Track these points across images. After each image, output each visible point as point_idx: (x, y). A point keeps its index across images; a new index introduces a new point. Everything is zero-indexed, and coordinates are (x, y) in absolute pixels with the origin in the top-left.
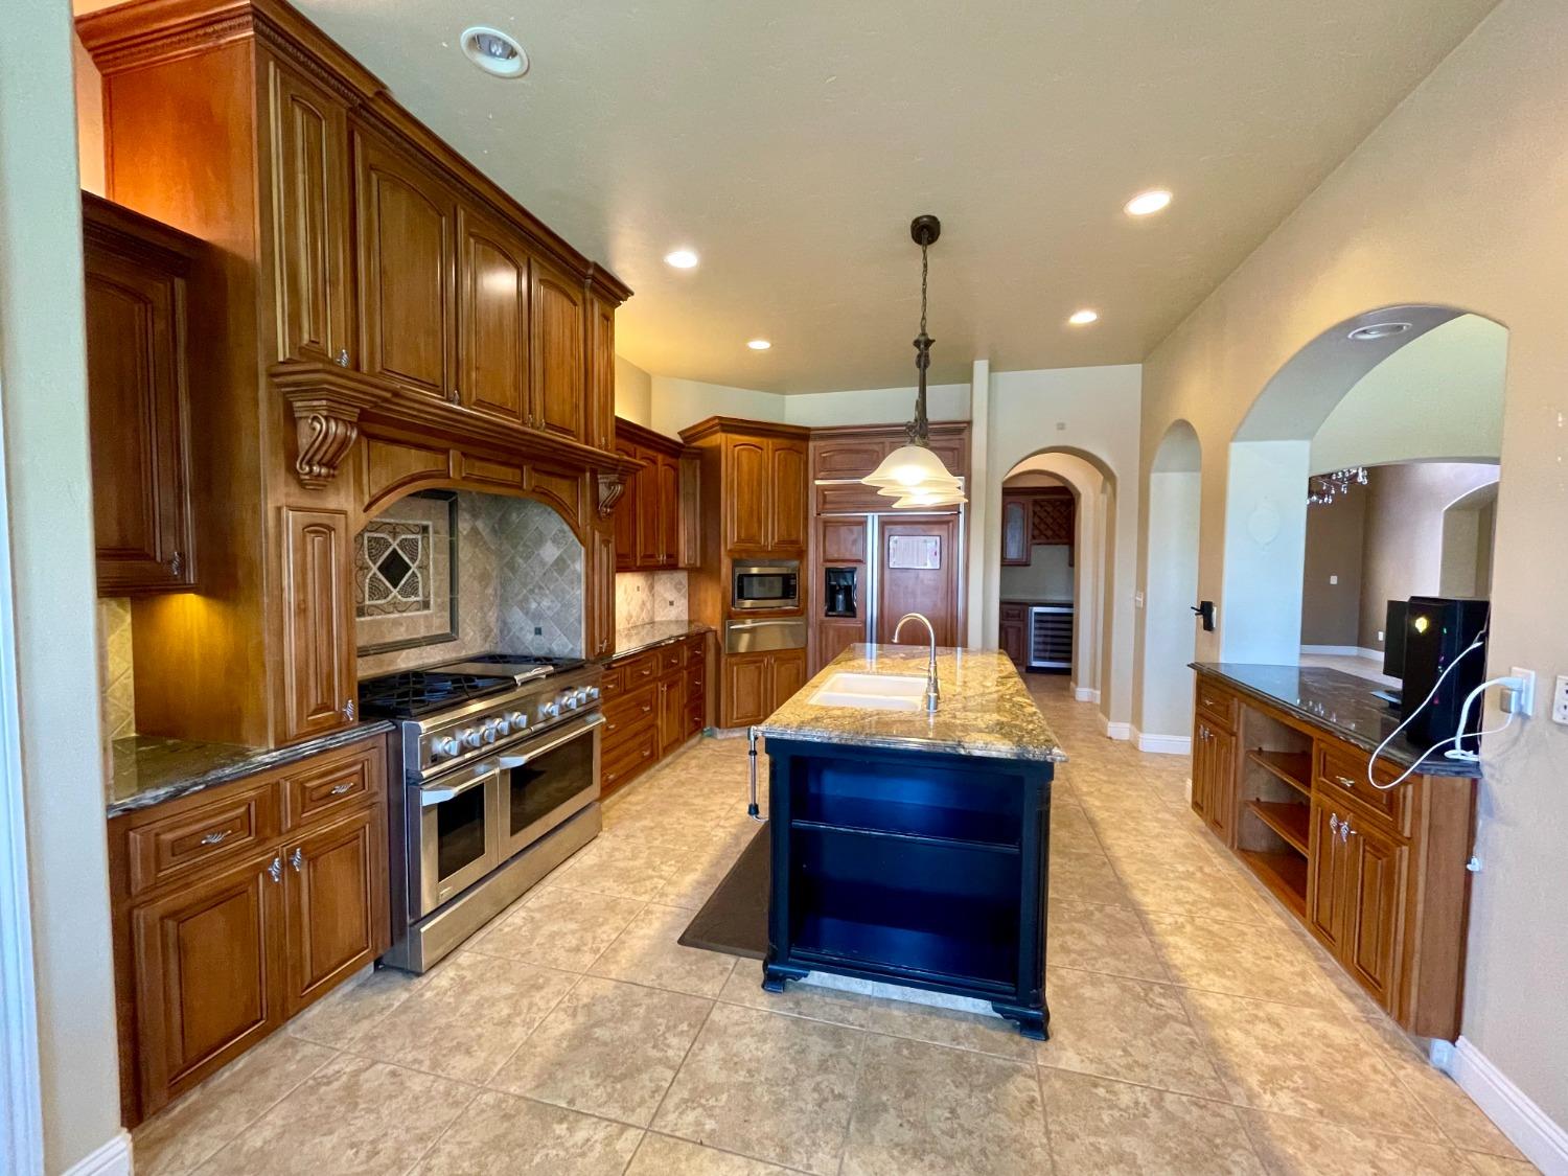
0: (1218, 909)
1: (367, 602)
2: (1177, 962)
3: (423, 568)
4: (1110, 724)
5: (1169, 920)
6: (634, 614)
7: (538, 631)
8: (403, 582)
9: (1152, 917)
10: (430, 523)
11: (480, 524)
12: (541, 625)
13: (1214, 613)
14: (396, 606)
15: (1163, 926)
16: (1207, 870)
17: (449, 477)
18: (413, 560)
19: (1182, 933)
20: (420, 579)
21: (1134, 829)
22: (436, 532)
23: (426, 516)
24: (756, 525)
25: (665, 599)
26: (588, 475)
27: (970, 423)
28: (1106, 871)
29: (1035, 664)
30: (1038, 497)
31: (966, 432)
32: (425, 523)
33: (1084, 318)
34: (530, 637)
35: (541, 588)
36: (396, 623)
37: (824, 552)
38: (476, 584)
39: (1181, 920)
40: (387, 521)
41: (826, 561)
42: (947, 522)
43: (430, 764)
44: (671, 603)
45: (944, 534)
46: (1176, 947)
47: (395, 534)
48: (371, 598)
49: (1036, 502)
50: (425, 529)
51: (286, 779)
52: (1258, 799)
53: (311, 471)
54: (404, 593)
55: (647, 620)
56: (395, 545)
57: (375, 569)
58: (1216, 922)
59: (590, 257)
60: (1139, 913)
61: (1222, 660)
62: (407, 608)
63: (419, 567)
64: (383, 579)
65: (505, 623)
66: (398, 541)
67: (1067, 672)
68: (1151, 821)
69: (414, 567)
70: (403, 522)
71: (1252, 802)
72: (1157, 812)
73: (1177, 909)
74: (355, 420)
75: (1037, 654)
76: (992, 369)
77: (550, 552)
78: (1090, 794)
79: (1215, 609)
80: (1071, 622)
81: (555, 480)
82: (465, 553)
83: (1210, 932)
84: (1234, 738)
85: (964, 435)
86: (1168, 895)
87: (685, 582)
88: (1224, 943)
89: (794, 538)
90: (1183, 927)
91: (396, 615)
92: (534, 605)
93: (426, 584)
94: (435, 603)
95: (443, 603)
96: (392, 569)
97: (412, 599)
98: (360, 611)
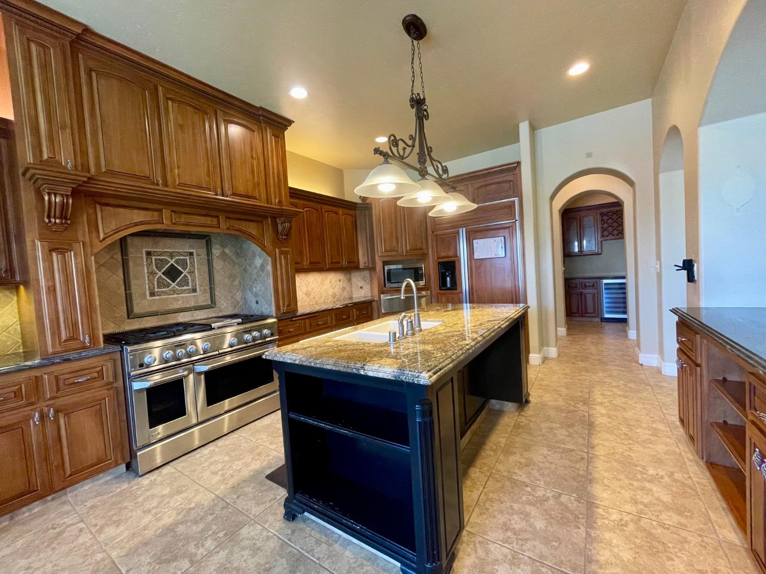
0: (671, 513)
1: (156, 290)
2: (602, 559)
4: (641, 355)
5: (615, 516)
6: (338, 294)
7: (257, 302)
8: (178, 280)
9: (600, 511)
10: (194, 251)
11: (227, 251)
12: (258, 299)
13: (695, 268)
14: (174, 291)
15: (606, 522)
16: (678, 476)
17: (163, 223)
18: (185, 269)
19: (622, 530)
20: (189, 278)
21: (625, 434)
22: (198, 255)
23: (190, 247)
24: (395, 242)
25: (358, 286)
26: (269, 219)
27: (519, 163)
28: (581, 466)
29: (607, 316)
30: (605, 210)
31: (517, 169)
32: (191, 251)
33: (579, 69)
34: (254, 305)
35: (256, 280)
36: (176, 300)
37: (437, 253)
38: (226, 280)
39: (627, 518)
40: (166, 250)
41: (439, 258)
42: (508, 228)
43: (138, 368)
44: (361, 288)
45: (507, 235)
46: (609, 544)
47: (171, 257)
48: (159, 287)
49: (602, 214)
50: (191, 254)
51: (45, 374)
52: (725, 422)
53: (50, 221)
54: (179, 284)
55: (347, 297)
56: (172, 262)
57: (160, 274)
58: (662, 525)
59: (258, 105)
60: (591, 505)
61: (703, 304)
62: (182, 292)
63: (189, 273)
64: (166, 278)
65: (245, 299)
66: (174, 260)
67: (624, 321)
68: (644, 428)
69: (185, 273)
70: (177, 250)
71: (718, 424)
72: (653, 422)
73: (628, 508)
74: (70, 194)
75: (608, 310)
76: (533, 129)
77: (258, 262)
78: (601, 404)
79: (696, 265)
80: (625, 288)
81: (243, 223)
82: (218, 265)
83: (650, 534)
84: (698, 369)
85: (517, 171)
86: (627, 494)
87: (368, 276)
88: (661, 547)
89: (419, 246)
90: (626, 525)
91: (175, 296)
92: (254, 289)
93: (193, 281)
94: (200, 290)
95: (205, 289)
96: (173, 273)
97: (186, 288)
98: (152, 294)
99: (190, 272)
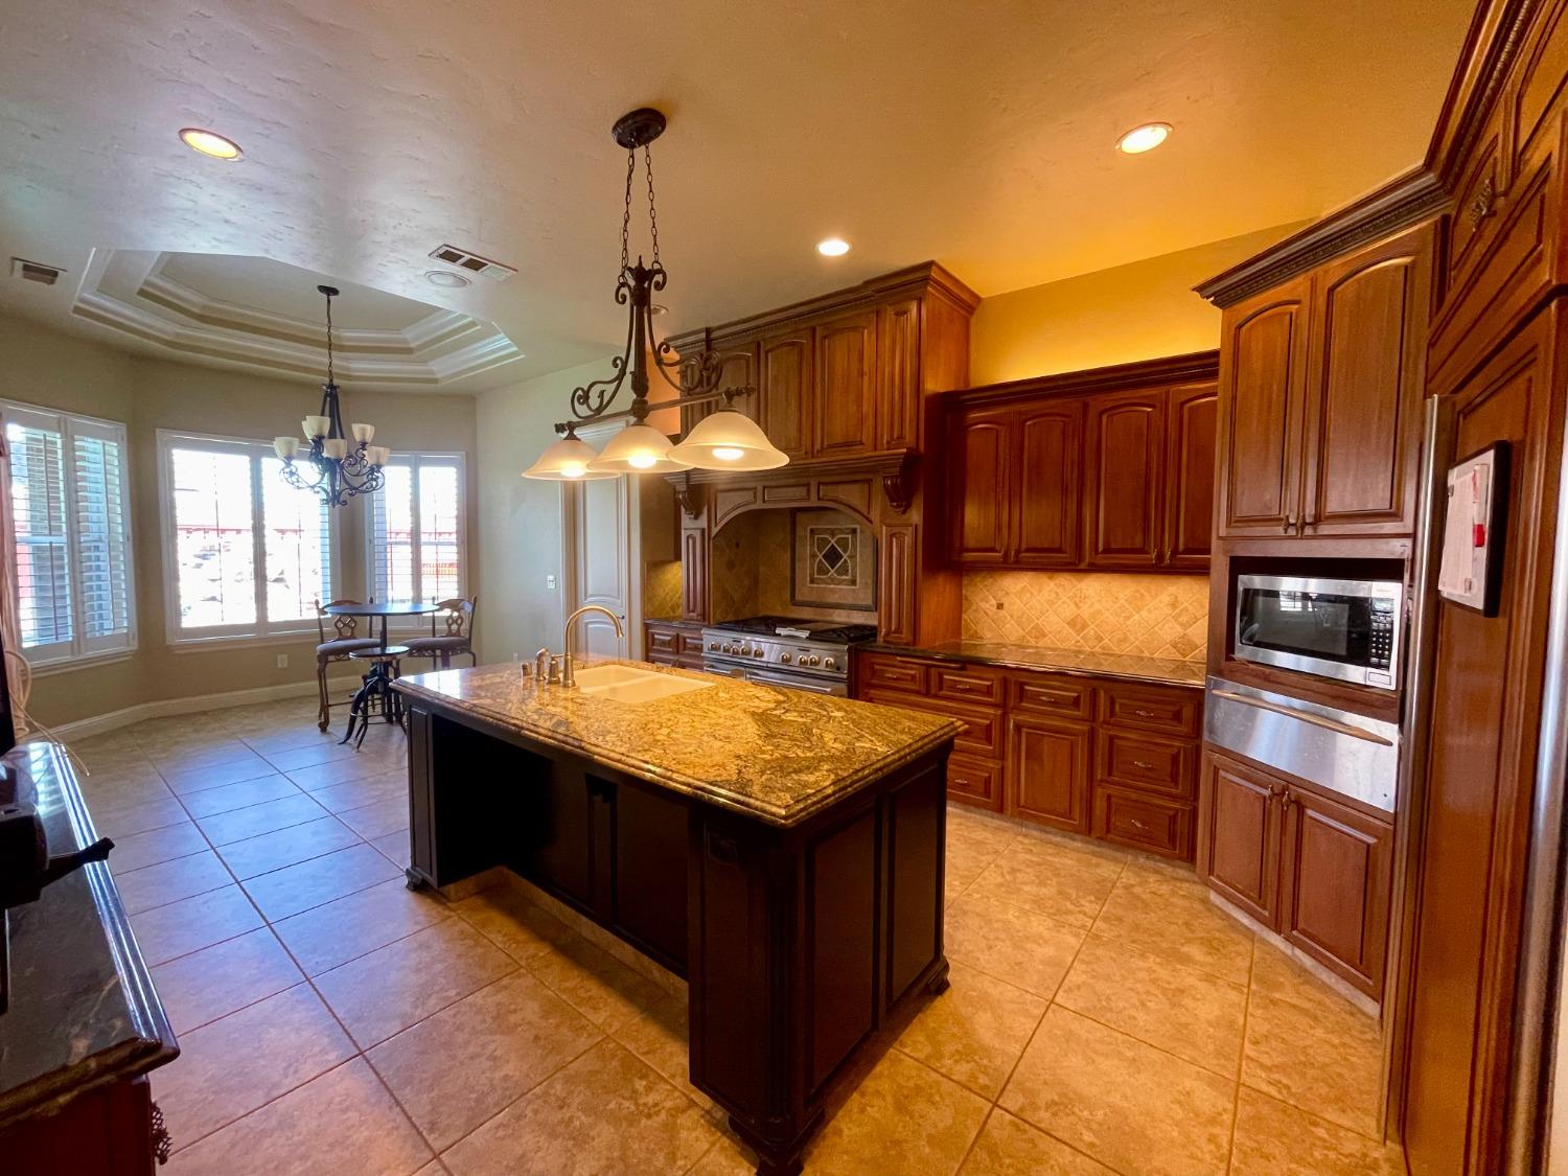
1: (816, 575)
3: (852, 557)
8: (838, 566)
10: (857, 527)
14: (833, 581)
17: (756, 503)
18: (845, 551)
20: (850, 564)
22: (862, 532)
23: (855, 522)
32: (854, 527)
36: (833, 591)
40: (828, 528)
47: (833, 535)
48: (818, 573)
50: (854, 531)
54: (838, 572)
56: (833, 541)
57: (820, 556)
62: (840, 582)
64: (826, 563)
66: (835, 539)
69: (845, 556)
70: (839, 527)
81: (841, 487)
91: (833, 586)
93: (854, 568)
94: (861, 582)
95: (866, 583)
96: (833, 557)
97: (844, 577)
98: (812, 581)
99: (850, 557)
